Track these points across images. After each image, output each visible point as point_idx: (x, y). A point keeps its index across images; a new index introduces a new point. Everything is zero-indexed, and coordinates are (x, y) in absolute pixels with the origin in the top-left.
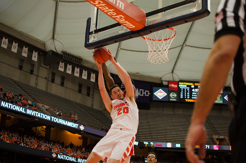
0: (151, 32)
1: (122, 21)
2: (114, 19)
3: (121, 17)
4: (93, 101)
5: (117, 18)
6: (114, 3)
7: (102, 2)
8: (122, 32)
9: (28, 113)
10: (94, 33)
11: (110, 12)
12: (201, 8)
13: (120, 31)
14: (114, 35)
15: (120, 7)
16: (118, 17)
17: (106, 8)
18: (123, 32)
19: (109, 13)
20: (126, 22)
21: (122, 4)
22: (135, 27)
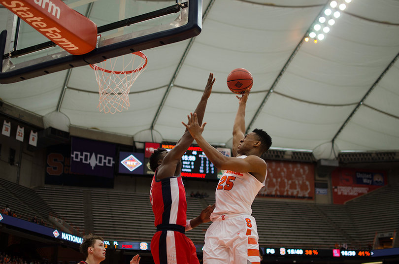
0: (105, 58)
1: (57, 37)
2: (44, 33)
3: (54, 31)
4: (19, 173)
5: (48, 32)
6: (44, 7)
7: (22, 4)
8: (57, 57)
10: (11, 57)
11: (36, 21)
12: (186, 22)
13: (54, 54)
14: (44, 62)
15: (54, 14)
16: (50, 30)
17: (29, 15)
18: (59, 56)
19: (34, 24)
20: (64, 40)
21: (57, 10)
22: (78, 48)
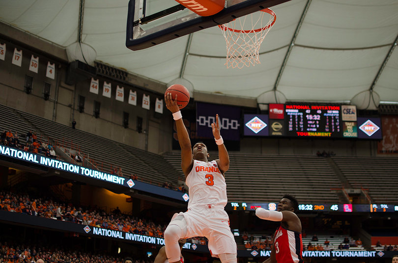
0: (234, 17)
4: (147, 140)
8: (186, 19)
9: (43, 164)
10: (140, 24)
13: (183, 17)
14: (173, 26)
18: (188, 19)
20: (193, 1)
22: (207, 9)
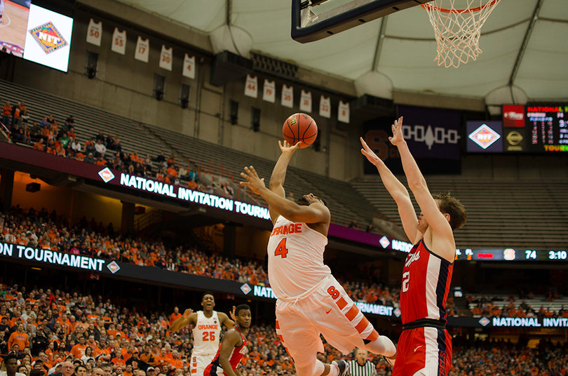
4: (328, 161)
9: (183, 198)
10: (311, 5)
14: (356, 7)
